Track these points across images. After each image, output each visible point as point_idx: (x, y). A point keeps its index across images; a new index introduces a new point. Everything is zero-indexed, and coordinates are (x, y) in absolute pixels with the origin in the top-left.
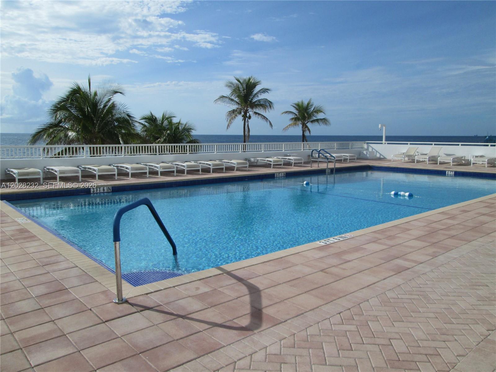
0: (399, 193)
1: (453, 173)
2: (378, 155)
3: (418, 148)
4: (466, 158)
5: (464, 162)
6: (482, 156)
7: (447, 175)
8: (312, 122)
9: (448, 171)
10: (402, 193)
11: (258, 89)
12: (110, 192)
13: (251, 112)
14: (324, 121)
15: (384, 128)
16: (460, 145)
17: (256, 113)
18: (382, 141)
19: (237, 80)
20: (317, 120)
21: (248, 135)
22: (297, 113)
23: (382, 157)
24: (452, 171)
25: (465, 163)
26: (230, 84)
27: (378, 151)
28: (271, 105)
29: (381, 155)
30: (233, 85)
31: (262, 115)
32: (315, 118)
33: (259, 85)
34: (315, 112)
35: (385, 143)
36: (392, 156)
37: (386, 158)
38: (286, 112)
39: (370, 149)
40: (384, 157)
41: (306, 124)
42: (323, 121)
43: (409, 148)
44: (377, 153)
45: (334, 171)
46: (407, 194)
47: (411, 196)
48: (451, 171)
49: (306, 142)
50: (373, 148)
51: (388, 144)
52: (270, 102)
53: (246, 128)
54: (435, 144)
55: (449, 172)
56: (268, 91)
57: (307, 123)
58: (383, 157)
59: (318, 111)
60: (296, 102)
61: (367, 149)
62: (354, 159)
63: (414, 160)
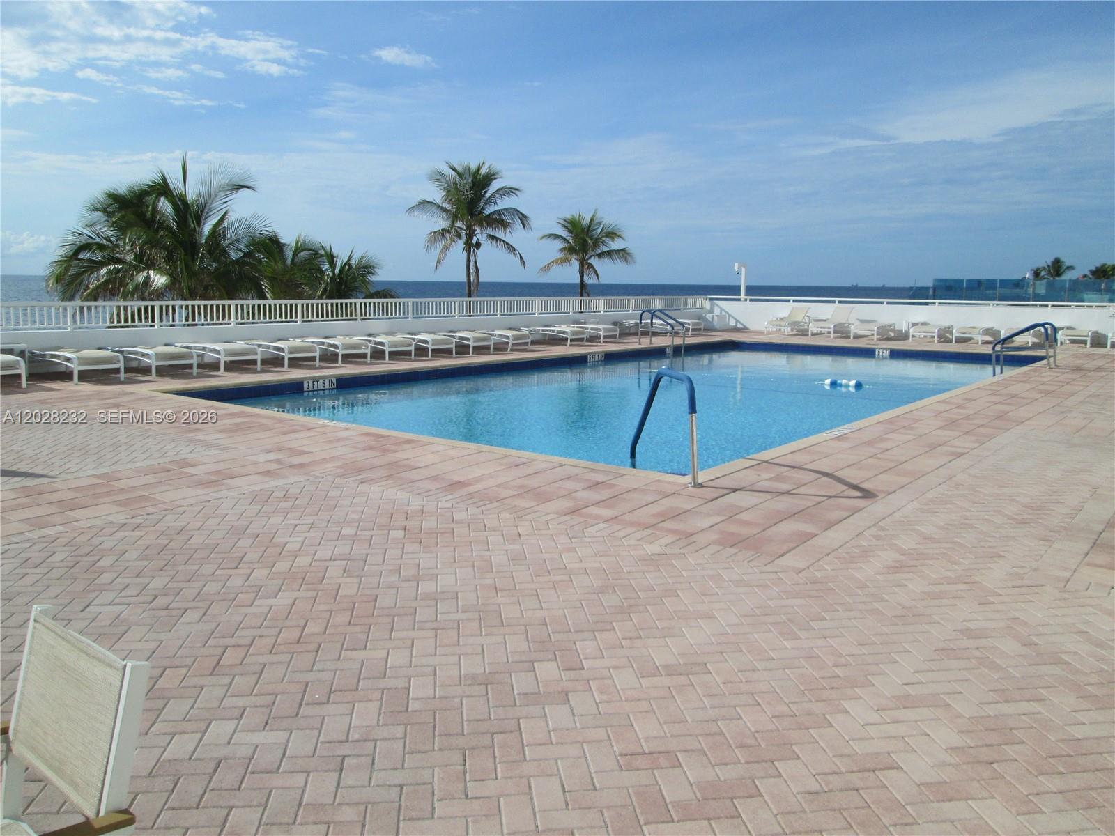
0: (839, 382)
1: (888, 352)
2: (732, 323)
3: (809, 308)
4: (897, 328)
5: (892, 334)
6: (924, 324)
7: (877, 356)
8: (599, 256)
9: (880, 349)
10: (844, 382)
11: (495, 186)
12: (334, 389)
13: (481, 235)
14: (623, 254)
15: (743, 269)
16: (885, 303)
17: (492, 237)
18: (740, 295)
19: (452, 169)
20: (609, 253)
21: (475, 281)
22: (570, 240)
23: (739, 326)
24: (886, 350)
25: (895, 336)
26: (437, 177)
27: (732, 314)
28: (525, 223)
29: (737, 321)
30: (445, 178)
31: (504, 241)
32: (605, 249)
33: (498, 179)
34: (607, 236)
35: (746, 300)
36: (766, 323)
37: (747, 329)
38: (549, 236)
39: (717, 311)
40: (745, 326)
41: (587, 259)
42: (621, 255)
43: (793, 308)
44: (731, 318)
45: (683, 352)
46: (853, 383)
47: (859, 386)
48: (884, 349)
49: (589, 296)
50: (722, 310)
51: (751, 300)
52: (523, 215)
53: (472, 268)
54: (840, 302)
55: (881, 351)
56: (517, 192)
57: (590, 258)
58: (741, 326)
59: (612, 234)
60: (568, 216)
61: (711, 311)
62: (700, 329)
63: (807, 330)
